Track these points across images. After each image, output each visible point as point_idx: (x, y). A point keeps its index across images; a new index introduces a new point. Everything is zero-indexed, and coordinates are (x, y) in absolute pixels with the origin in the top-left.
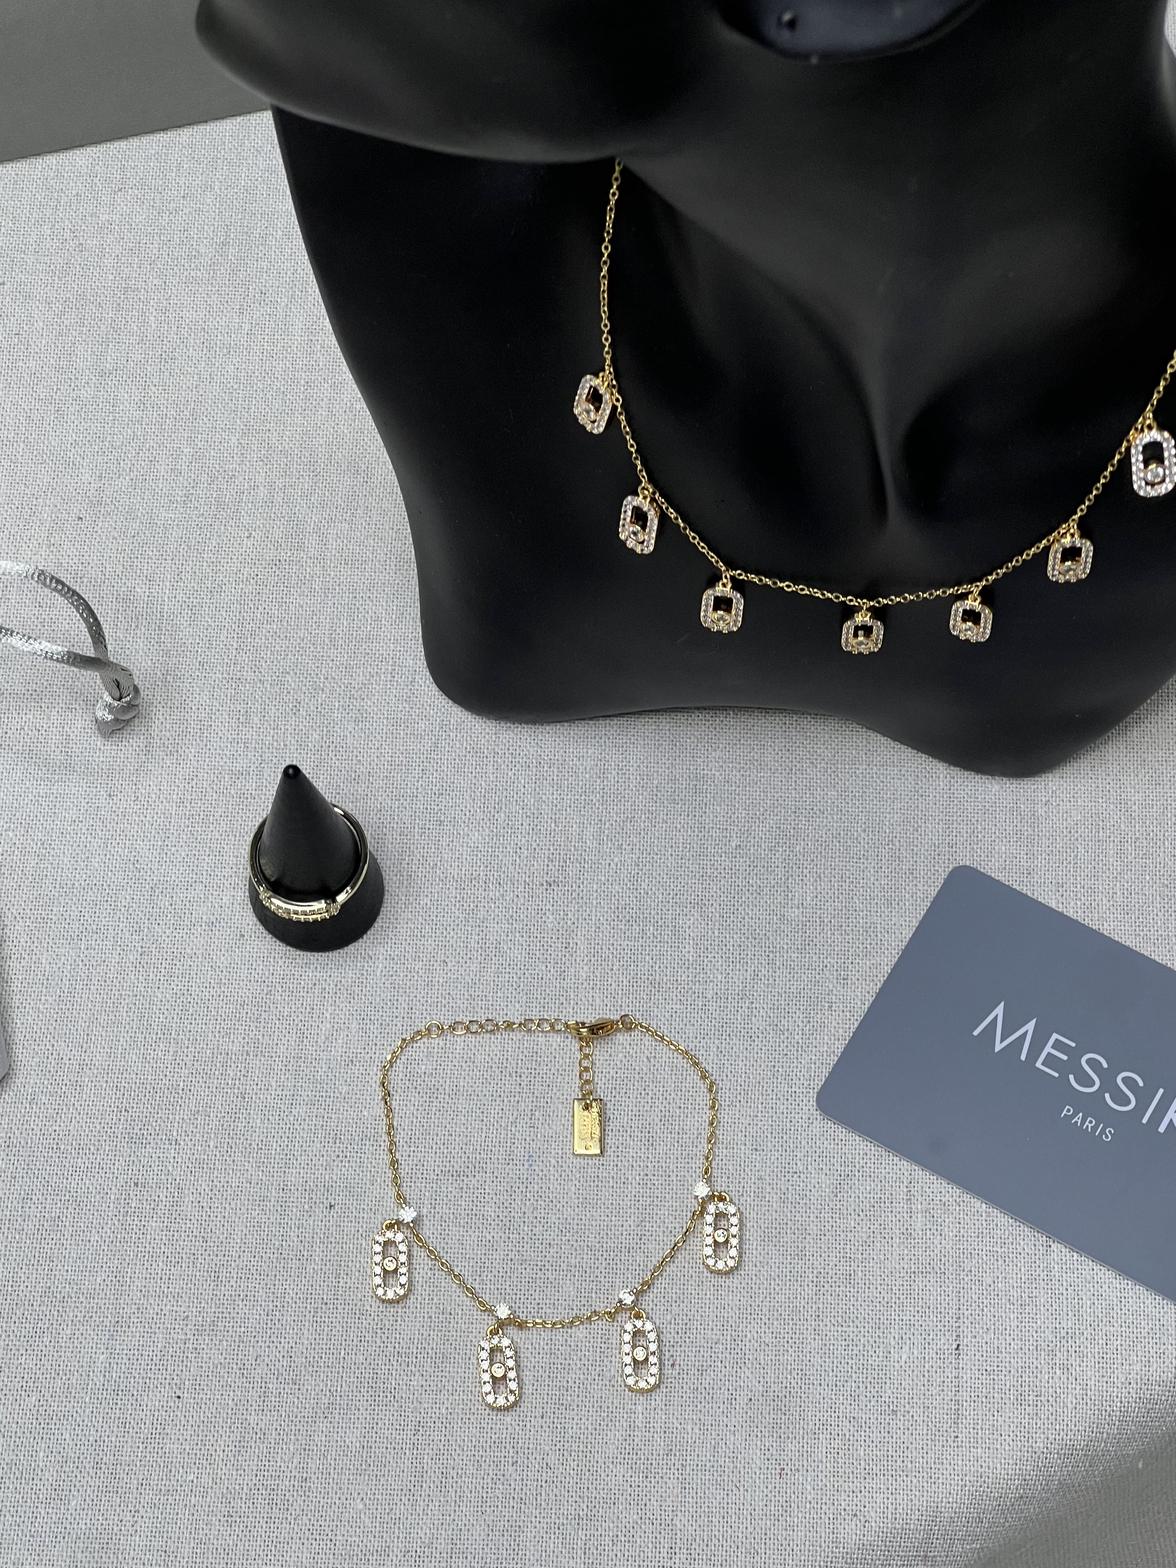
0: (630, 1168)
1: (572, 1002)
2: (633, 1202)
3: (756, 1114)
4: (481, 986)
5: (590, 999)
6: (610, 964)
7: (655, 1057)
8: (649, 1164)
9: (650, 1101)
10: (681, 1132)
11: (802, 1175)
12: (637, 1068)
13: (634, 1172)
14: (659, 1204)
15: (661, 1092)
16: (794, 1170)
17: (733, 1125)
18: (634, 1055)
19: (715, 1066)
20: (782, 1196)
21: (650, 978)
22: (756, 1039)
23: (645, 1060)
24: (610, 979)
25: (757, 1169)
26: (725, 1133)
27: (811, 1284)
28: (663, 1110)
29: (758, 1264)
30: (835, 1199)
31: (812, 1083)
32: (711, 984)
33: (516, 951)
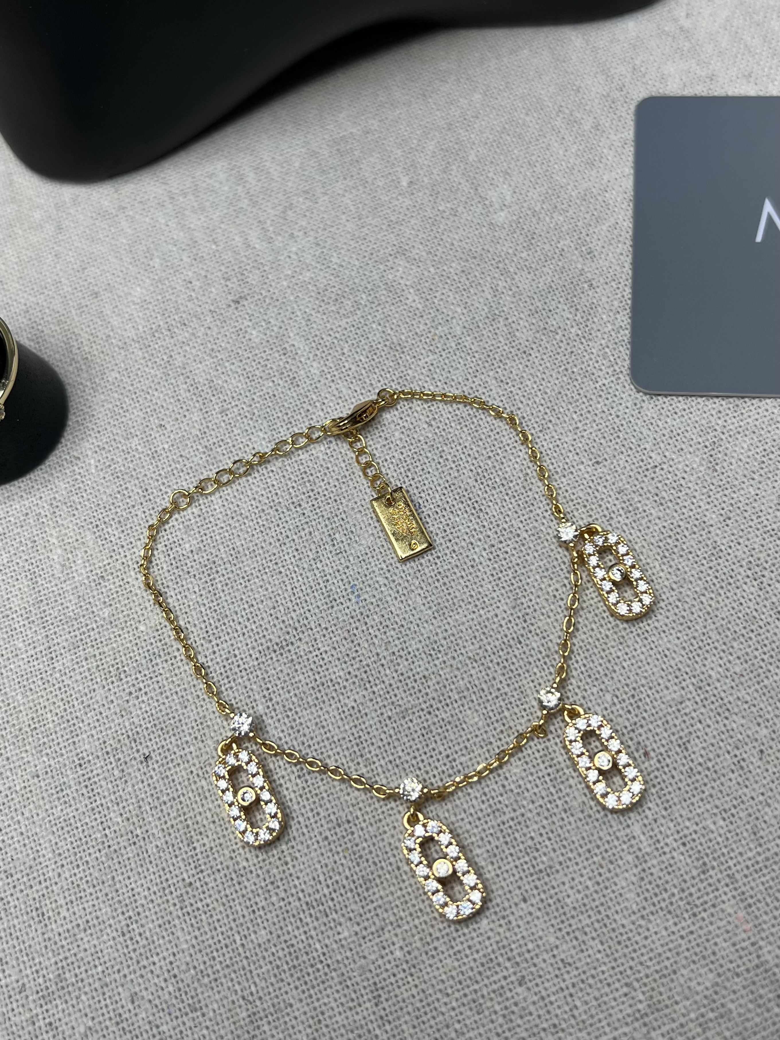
0: (470, 546)
1: (317, 404)
2: (494, 583)
3: (574, 426)
4: (212, 433)
5: (336, 392)
6: (339, 349)
7: (435, 419)
8: (489, 533)
9: (453, 466)
10: (505, 483)
11: (664, 466)
12: (421, 438)
13: (477, 549)
14: (523, 571)
15: (461, 451)
16: (652, 464)
17: (557, 449)
18: (411, 427)
19: (503, 398)
20: (656, 498)
21: (387, 343)
22: (531, 352)
23: (425, 426)
24: (346, 364)
25: (610, 482)
26: (553, 461)
27: (747, 580)
28: (473, 468)
29: (674, 586)
30: (716, 474)
31: (616, 368)
32: (454, 321)
33: (233, 381)
